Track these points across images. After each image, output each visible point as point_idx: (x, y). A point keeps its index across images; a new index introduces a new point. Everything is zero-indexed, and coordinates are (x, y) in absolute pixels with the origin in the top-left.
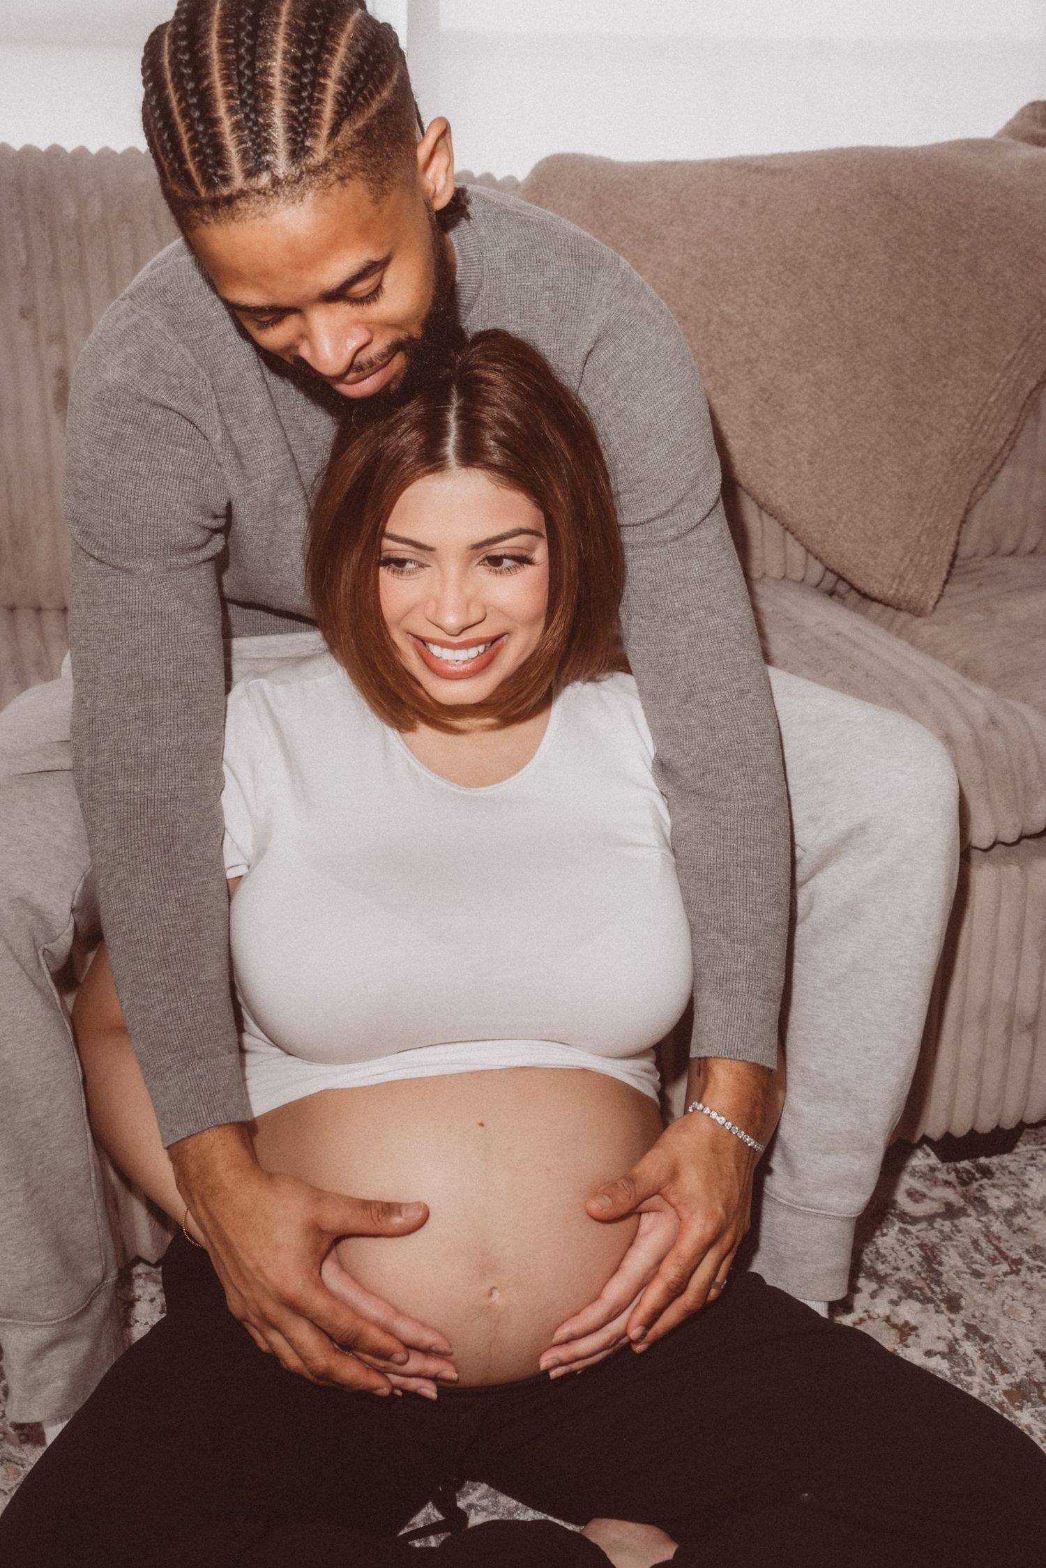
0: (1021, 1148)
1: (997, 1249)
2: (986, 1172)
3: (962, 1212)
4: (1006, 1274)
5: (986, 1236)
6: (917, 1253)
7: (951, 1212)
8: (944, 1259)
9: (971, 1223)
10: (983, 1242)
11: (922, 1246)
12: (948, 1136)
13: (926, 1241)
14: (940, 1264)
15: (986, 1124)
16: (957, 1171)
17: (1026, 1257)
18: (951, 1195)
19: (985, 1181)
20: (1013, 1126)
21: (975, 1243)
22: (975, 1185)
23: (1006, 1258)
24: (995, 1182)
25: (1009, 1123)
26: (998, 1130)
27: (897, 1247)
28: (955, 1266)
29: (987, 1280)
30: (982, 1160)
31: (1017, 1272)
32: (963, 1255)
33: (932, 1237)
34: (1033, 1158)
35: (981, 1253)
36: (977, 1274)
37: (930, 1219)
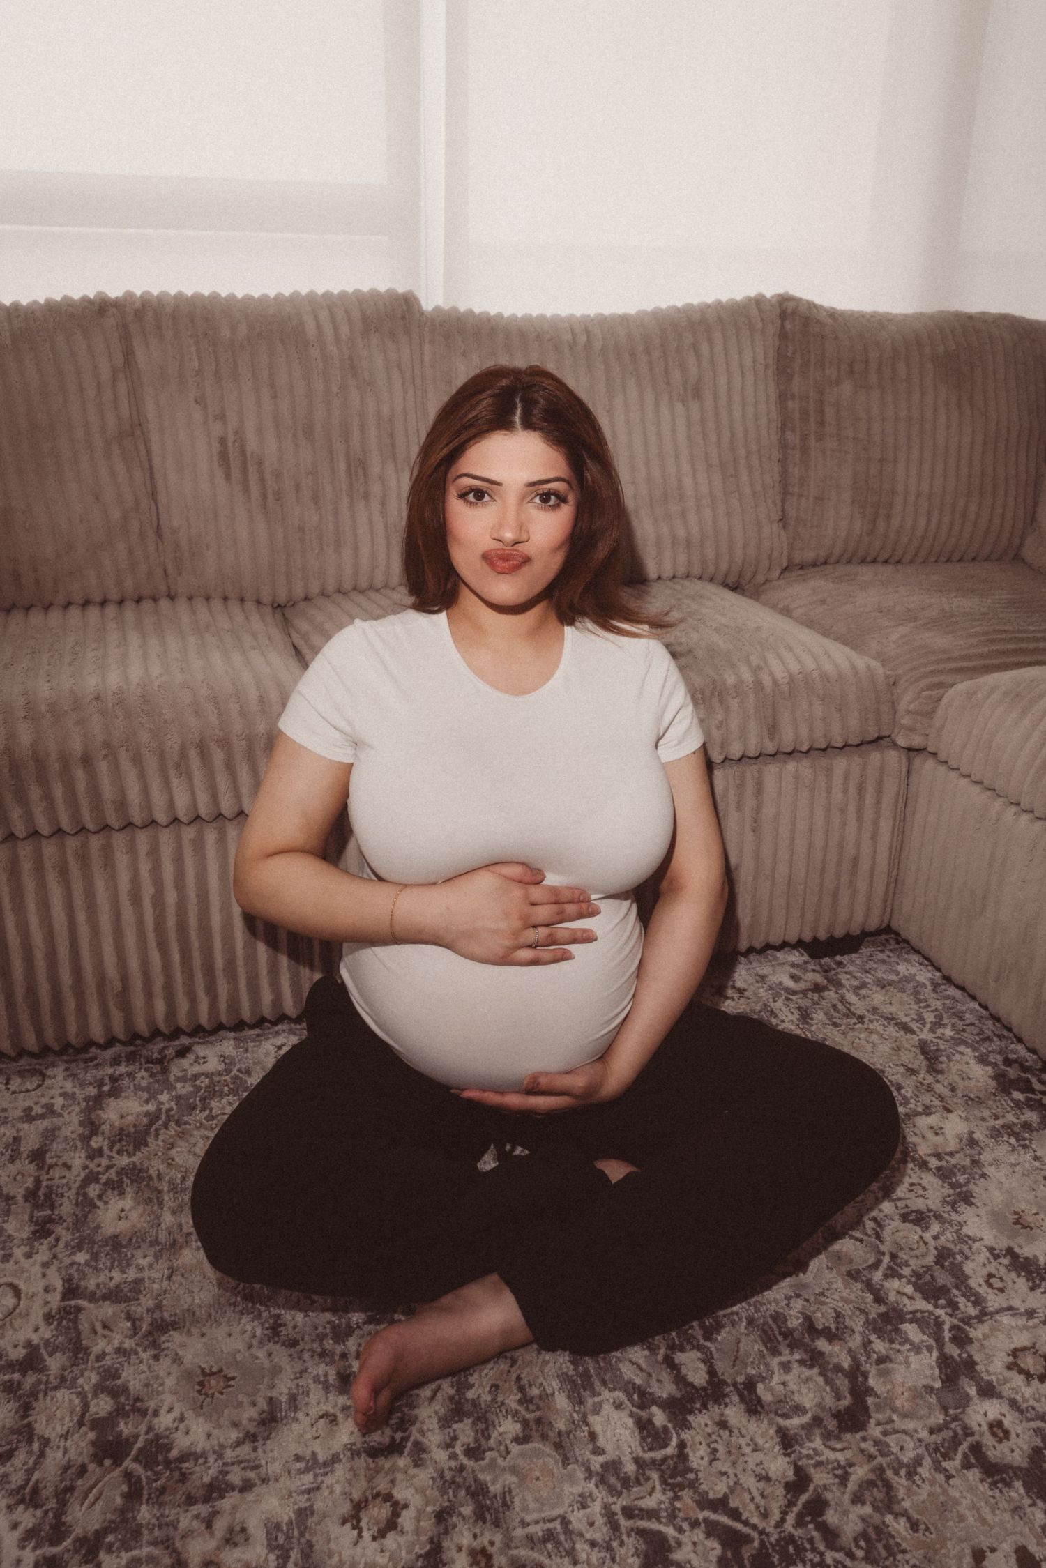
0: (863, 950)
1: (849, 1009)
2: (840, 964)
3: (825, 988)
4: (855, 1024)
5: (842, 1002)
6: (796, 1012)
7: (817, 988)
8: (814, 1016)
9: (831, 995)
10: (840, 1006)
11: (799, 1008)
12: (815, 939)
13: (802, 1005)
14: (812, 1019)
15: (839, 933)
16: (820, 964)
17: (866, 1013)
18: (819, 978)
19: (839, 970)
20: (858, 932)
21: (834, 1006)
22: (833, 972)
23: (854, 1014)
24: (846, 969)
25: (855, 931)
26: (848, 935)
27: (783, 1008)
28: (820, 1021)
29: (843, 1028)
30: (838, 958)
31: (863, 1023)
32: (826, 1014)
33: (804, 1003)
34: (871, 956)
35: (839, 1012)
36: (835, 1025)
37: (804, 992)
